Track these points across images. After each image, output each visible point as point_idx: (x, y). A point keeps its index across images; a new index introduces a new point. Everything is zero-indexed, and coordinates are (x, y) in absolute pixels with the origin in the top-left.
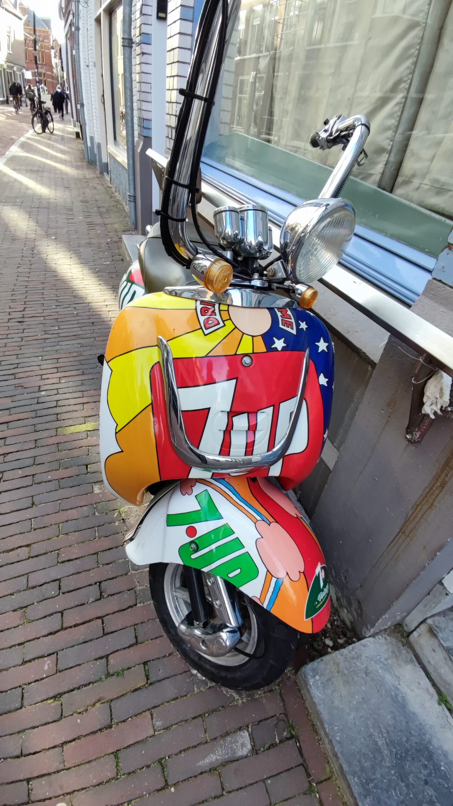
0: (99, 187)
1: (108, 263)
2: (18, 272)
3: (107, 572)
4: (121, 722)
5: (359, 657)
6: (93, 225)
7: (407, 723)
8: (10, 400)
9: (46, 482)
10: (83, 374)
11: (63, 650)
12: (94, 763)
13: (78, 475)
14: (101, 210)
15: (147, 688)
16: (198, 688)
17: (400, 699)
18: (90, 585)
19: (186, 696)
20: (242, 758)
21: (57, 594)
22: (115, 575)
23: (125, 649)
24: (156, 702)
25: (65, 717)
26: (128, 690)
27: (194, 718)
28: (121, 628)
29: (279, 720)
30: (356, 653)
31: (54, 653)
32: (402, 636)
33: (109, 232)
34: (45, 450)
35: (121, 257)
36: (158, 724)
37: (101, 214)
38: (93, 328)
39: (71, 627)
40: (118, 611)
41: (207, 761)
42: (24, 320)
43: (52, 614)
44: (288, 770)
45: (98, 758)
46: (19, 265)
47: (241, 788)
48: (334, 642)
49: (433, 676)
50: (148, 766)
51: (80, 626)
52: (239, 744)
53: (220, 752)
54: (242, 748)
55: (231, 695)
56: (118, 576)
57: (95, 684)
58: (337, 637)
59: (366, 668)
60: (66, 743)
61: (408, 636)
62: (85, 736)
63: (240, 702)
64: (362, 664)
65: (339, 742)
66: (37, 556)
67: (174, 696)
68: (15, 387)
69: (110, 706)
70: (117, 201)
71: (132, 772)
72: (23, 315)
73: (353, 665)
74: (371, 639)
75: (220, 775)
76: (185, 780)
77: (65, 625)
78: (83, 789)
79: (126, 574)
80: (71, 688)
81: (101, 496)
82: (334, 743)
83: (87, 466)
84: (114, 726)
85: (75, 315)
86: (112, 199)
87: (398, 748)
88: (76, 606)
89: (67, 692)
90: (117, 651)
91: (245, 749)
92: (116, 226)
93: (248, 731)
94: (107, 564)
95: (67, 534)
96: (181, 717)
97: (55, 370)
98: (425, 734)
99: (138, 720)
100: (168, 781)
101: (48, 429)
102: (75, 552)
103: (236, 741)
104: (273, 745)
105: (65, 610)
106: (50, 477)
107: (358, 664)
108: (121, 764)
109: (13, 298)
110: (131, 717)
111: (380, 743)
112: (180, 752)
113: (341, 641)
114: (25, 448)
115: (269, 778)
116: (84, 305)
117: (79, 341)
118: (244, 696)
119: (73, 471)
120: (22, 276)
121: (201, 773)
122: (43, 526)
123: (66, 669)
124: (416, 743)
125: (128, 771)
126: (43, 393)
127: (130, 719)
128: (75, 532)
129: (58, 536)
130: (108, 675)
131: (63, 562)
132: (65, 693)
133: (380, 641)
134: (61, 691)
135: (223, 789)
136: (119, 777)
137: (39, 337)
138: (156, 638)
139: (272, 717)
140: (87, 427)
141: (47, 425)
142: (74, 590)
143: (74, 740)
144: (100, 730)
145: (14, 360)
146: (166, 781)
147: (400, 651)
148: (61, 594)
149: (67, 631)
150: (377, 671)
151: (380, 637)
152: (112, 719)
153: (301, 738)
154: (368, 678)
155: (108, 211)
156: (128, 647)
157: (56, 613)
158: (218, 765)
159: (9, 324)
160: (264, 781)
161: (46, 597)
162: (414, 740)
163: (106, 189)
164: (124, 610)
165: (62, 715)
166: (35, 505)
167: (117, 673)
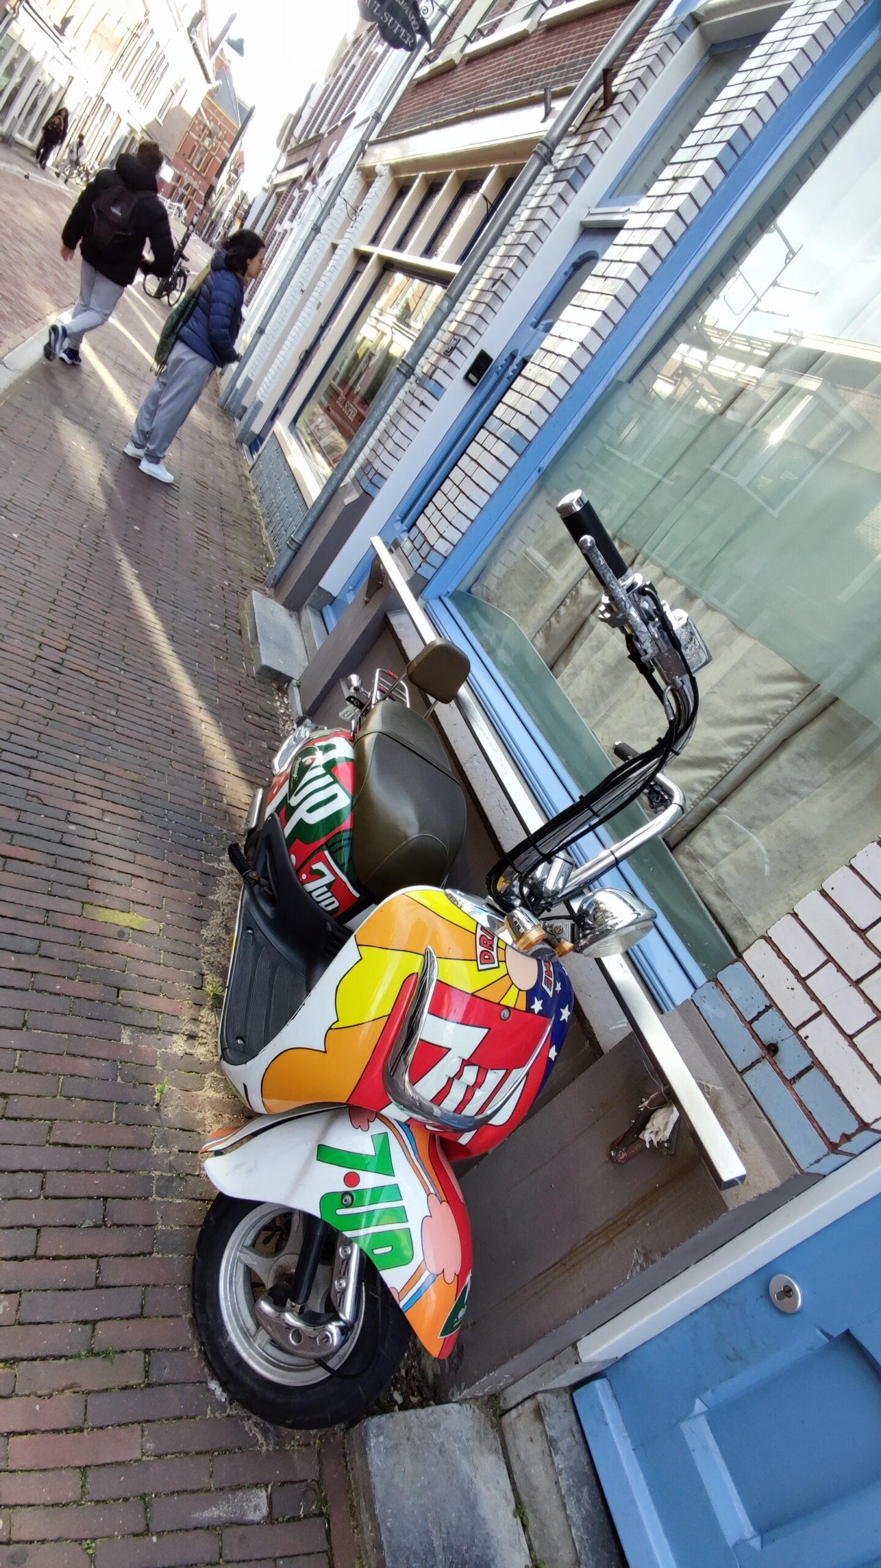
0: (229, 467)
1: (218, 627)
2: (67, 568)
3: (120, 1184)
4: (97, 1428)
5: (436, 1426)
6: (206, 540)
7: (473, 1528)
8: (14, 814)
9: (50, 993)
10: (142, 820)
11: (30, 1291)
12: (50, 1474)
13: (102, 1002)
14: (225, 516)
15: (142, 1389)
16: (213, 1412)
17: (471, 1495)
18: (90, 1198)
19: (193, 1417)
20: (251, 1523)
21: (36, 1195)
22: (130, 1195)
23: (122, 1319)
24: (152, 1414)
25: (17, 1396)
26: (116, 1385)
27: (198, 1453)
28: (122, 1283)
29: (309, 1488)
30: (435, 1419)
31: (15, 1292)
32: (494, 1414)
33: (229, 567)
34: (59, 935)
35: (238, 626)
36: (150, 1446)
37: (224, 524)
38: (172, 740)
39: (48, 1258)
40: (124, 1256)
41: (206, 1514)
42: (62, 670)
43: (22, 1227)
44: (308, 1554)
45: (57, 1468)
46: (71, 556)
47: (244, 1561)
48: (404, 1399)
49: (517, 1478)
50: (126, 1500)
51: (62, 1262)
52: (252, 1505)
53: (225, 1508)
54: (255, 1511)
55: (254, 1435)
56: (135, 1197)
57: (70, 1361)
58: (410, 1392)
59: (442, 1445)
60: (14, 1433)
61: (501, 1416)
62: (43, 1432)
63: (265, 1448)
64: (439, 1437)
65: (389, 1530)
66: (15, 1119)
67: (177, 1413)
68: (28, 795)
69: (86, 1401)
70: (253, 513)
71: (103, 1501)
72: (63, 660)
73: (428, 1435)
74: (456, 1406)
75: (220, 1536)
76: (172, 1531)
77: (40, 1252)
78: (30, 1505)
79: (146, 1198)
80: (34, 1354)
81: (131, 1052)
82: (382, 1529)
83: (119, 990)
84: (86, 1431)
85: (149, 703)
86: (245, 504)
87: (455, 1556)
88: (63, 1226)
89: (26, 1359)
90: (110, 1319)
91: (258, 1512)
92: (243, 563)
93: (266, 1491)
94: (121, 1172)
95: (69, 1098)
96: (181, 1446)
97: (98, 793)
98: (489, 1548)
99: (123, 1431)
100: (151, 1526)
101: (69, 899)
102: (76, 1133)
103: (248, 1500)
104: (294, 1519)
105: (44, 1226)
106: (58, 987)
107: (434, 1435)
108: (88, 1486)
109: (50, 616)
110: (112, 1426)
111: (436, 1543)
112: (173, 1493)
113: (414, 1400)
114: (28, 918)
115: (282, 1558)
116: (165, 689)
117: (145, 755)
118: (272, 1442)
119: (95, 991)
120: (72, 578)
121: (196, 1528)
122: (34, 1069)
123: (30, 1323)
124: (477, 1556)
125: (98, 1498)
126: (73, 827)
127: (110, 1427)
128: (83, 1099)
129: (54, 1097)
130: (92, 1353)
131: (55, 1144)
132: (22, 1360)
133: (466, 1412)
134: (18, 1355)
135: (221, 1556)
136: (83, 1502)
137: (81, 715)
138: (169, 1317)
139: (302, 1481)
140: (131, 921)
141: (70, 889)
142: (63, 1198)
143: (26, 1433)
144: (66, 1430)
145: (32, 740)
146: (147, 1525)
147: (486, 1434)
148: (42, 1197)
149: (41, 1262)
150: (453, 1452)
151: (468, 1406)
152: (85, 1420)
153: (333, 1519)
154: (440, 1458)
155: (235, 524)
156: (128, 1318)
157: (28, 1226)
158: (219, 1523)
159: (35, 666)
160: (275, 1559)
161: (18, 1194)
162: (476, 1551)
163: (239, 477)
164: (132, 1256)
165: (13, 1391)
166: (27, 1028)
167: (105, 1354)
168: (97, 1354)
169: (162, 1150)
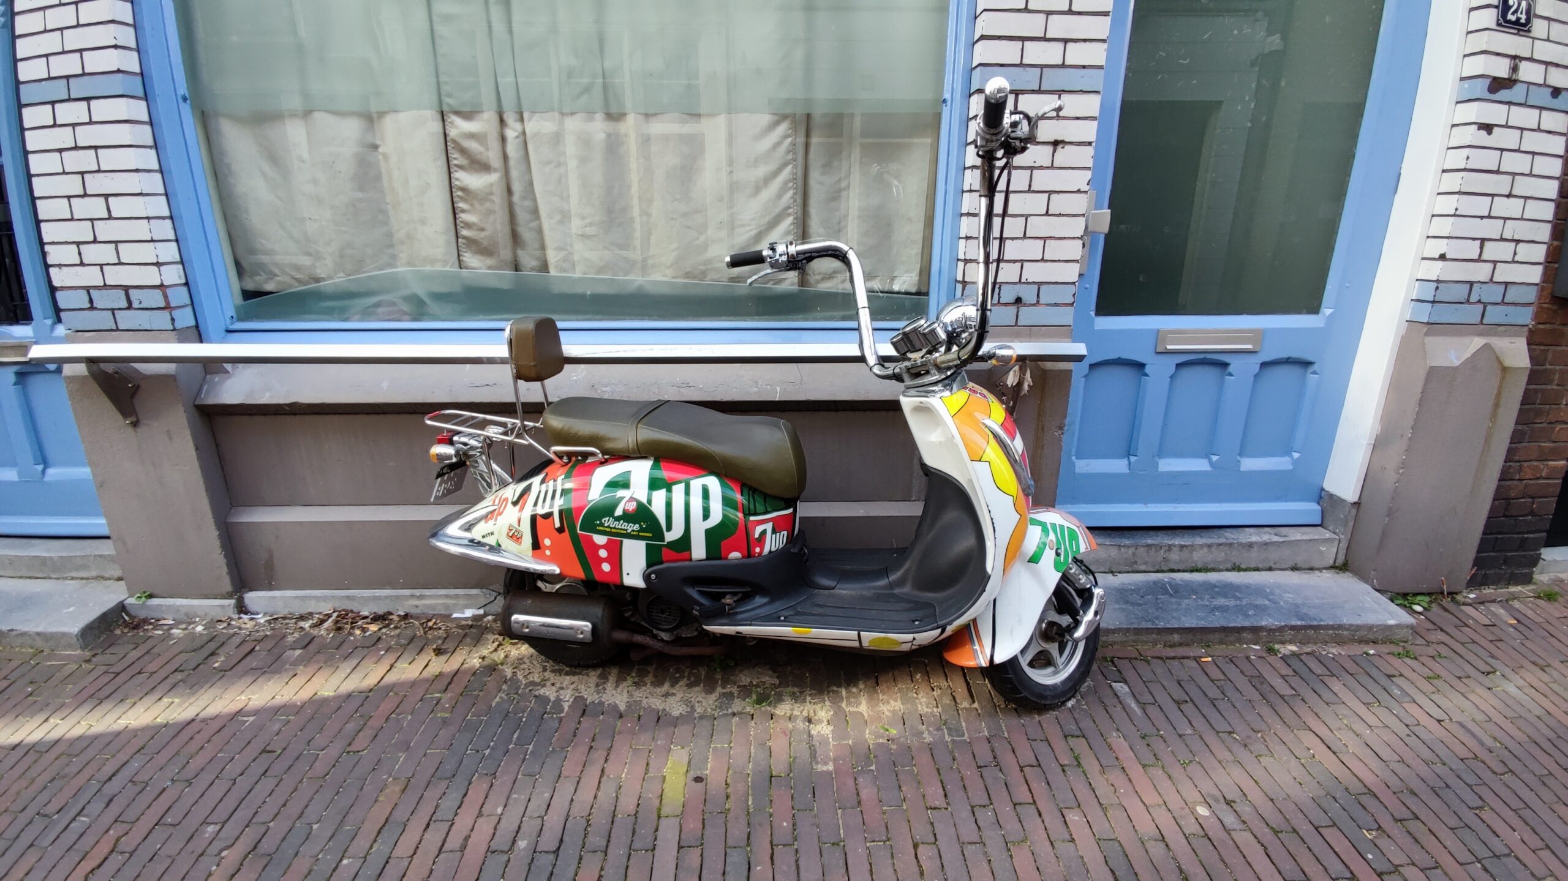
3: (964, 759)
4: (1118, 761)
9: (795, 830)
11: (1056, 804)
13: (792, 788)
15: (1087, 738)
16: (1083, 706)
18: (982, 777)
19: (1090, 715)
20: (1130, 691)
21: (991, 810)
22: (970, 753)
23: (1053, 752)
24: (1098, 735)
25: (1120, 803)
26: (1091, 752)
28: (1032, 753)
31: (1061, 812)
36: (1115, 735)
39: (1033, 797)
40: (1014, 753)
41: (1137, 710)
43: (1017, 815)
50: (1148, 746)
51: (1032, 789)
53: (1129, 701)
55: (1087, 686)
56: (971, 750)
57: (1088, 777)
66: (935, 835)
67: (1092, 723)
69: (1106, 767)
71: (1155, 756)
75: (1145, 704)
77: (1030, 802)
78: (1179, 793)
79: (969, 743)
80: (1093, 796)
81: (840, 763)
83: (772, 777)
84: (1122, 766)
88: (1007, 790)
89: (1098, 800)
90: (1056, 758)
91: (1124, 687)
94: (954, 760)
95: (902, 801)
96: (1107, 720)
99: (1113, 748)
102: (934, 791)
105: (1012, 802)
106: (785, 825)
108: (1152, 765)
110: (1113, 754)
112: (1134, 725)
119: (780, 795)
121: (1146, 714)
123: (1077, 801)
125: (1156, 760)
128: (900, 791)
129: (905, 811)
131: (948, 804)
136: (1161, 766)
138: (1041, 726)
140: (675, 774)
141: (640, 832)
142: (988, 792)
144: (1127, 776)
148: (991, 805)
149: (1037, 801)
152: (1117, 767)
156: (1052, 748)
157: (1016, 810)
158: (1138, 704)
161: (996, 821)
164: (1013, 747)
167: (1077, 758)
168: (1079, 762)
169: (926, 735)
